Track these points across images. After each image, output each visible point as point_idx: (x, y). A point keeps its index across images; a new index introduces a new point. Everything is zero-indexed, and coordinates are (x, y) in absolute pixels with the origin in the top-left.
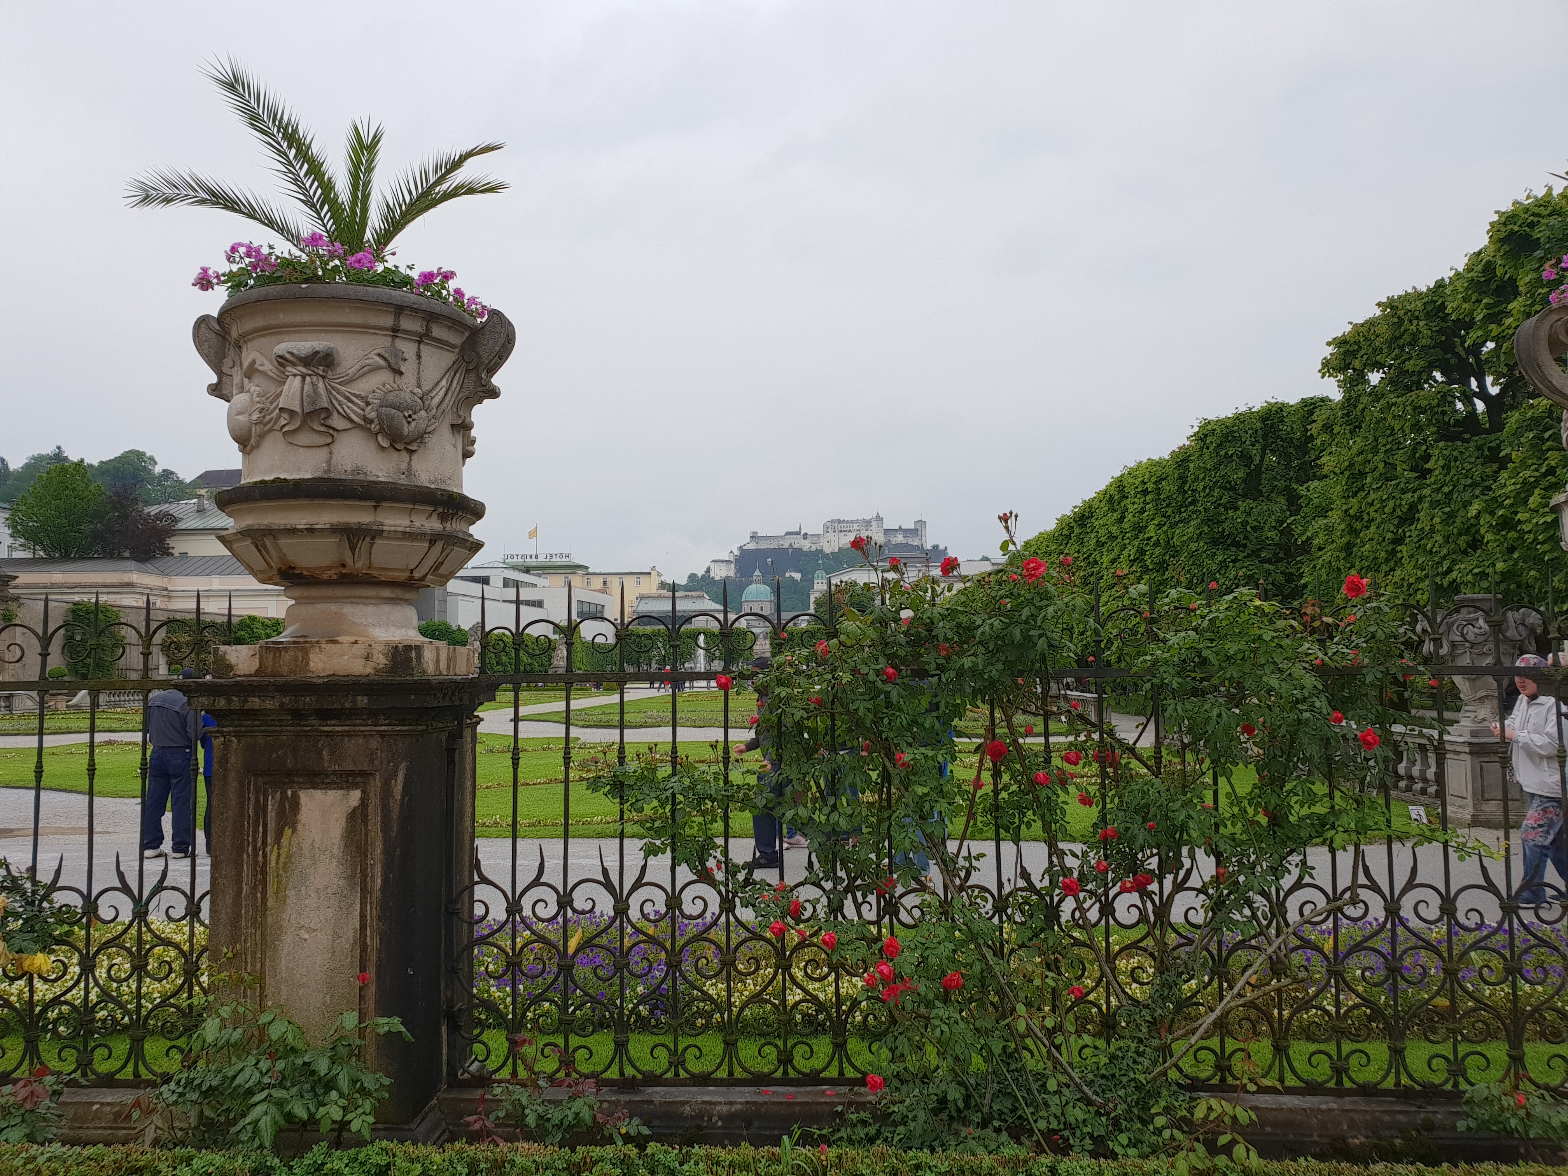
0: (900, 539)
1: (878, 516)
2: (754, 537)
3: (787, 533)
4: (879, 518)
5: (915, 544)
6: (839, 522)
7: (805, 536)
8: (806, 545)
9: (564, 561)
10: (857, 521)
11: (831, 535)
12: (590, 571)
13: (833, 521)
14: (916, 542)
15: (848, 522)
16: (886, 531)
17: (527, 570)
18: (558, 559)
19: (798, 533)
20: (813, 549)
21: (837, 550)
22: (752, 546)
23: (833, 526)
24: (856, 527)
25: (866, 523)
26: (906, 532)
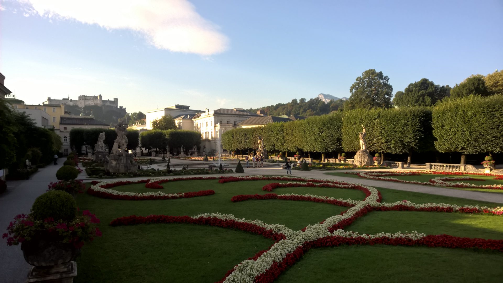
0: (108, 104)
1: (100, 95)
2: (49, 99)
3: (63, 99)
4: (101, 97)
6: (85, 96)
7: (71, 100)
8: (71, 104)
10: (92, 97)
11: (81, 101)
12: (25, 104)
13: (82, 96)
14: (114, 105)
15: (88, 96)
16: (103, 101)
19: (68, 99)
20: (74, 105)
21: (84, 106)
23: (83, 98)
24: (92, 99)
25: (95, 98)
26: (111, 102)
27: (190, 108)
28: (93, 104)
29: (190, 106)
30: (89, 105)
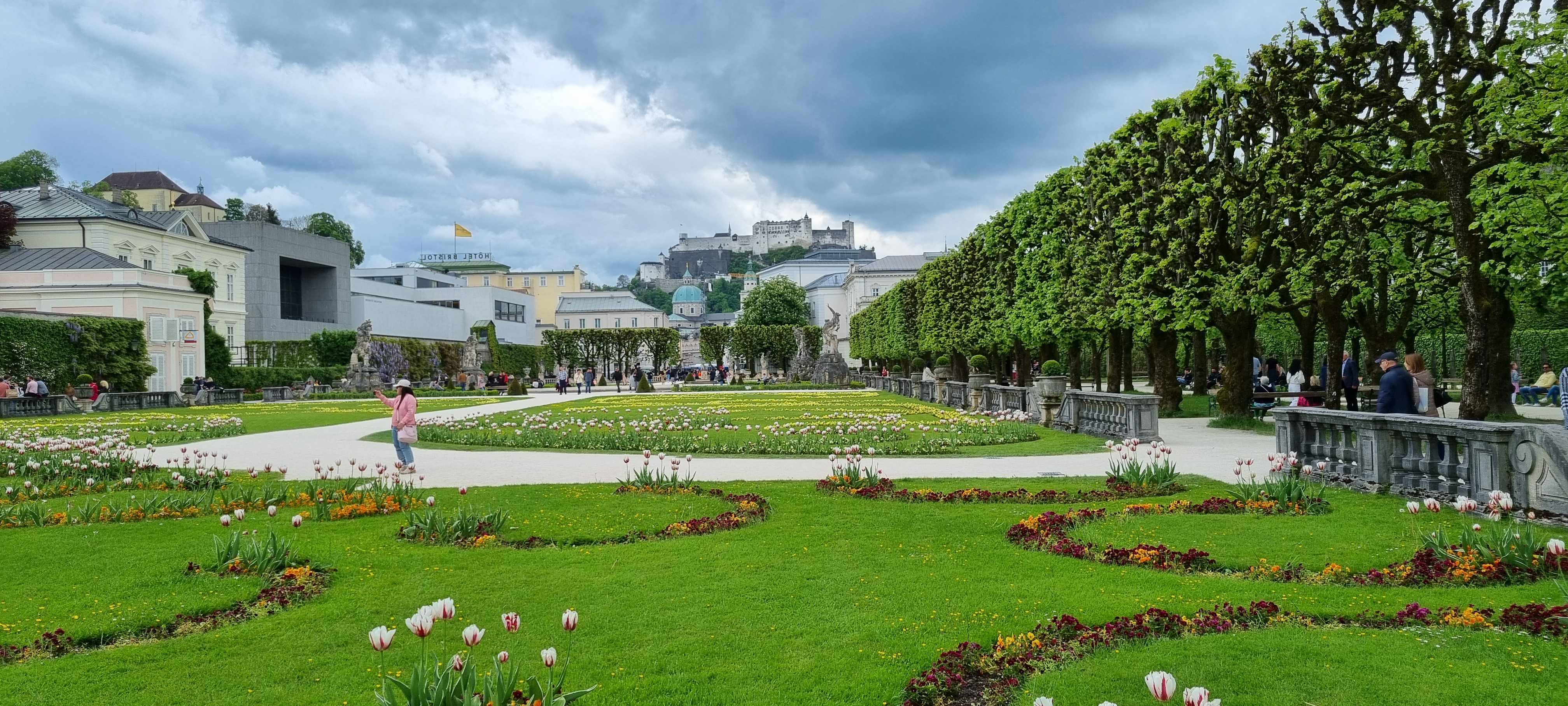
0: (828, 240)
1: (806, 217)
3: (717, 235)
4: (807, 220)
6: (768, 223)
7: (735, 238)
8: (735, 247)
9: (484, 261)
11: (760, 236)
12: (511, 271)
14: (844, 243)
15: (776, 223)
16: (815, 232)
17: (446, 271)
18: (478, 259)
20: (743, 251)
22: (681, 248)
23: (763, 228)
24: (785, 228)
25: (795, 224)
26: (835, 233)
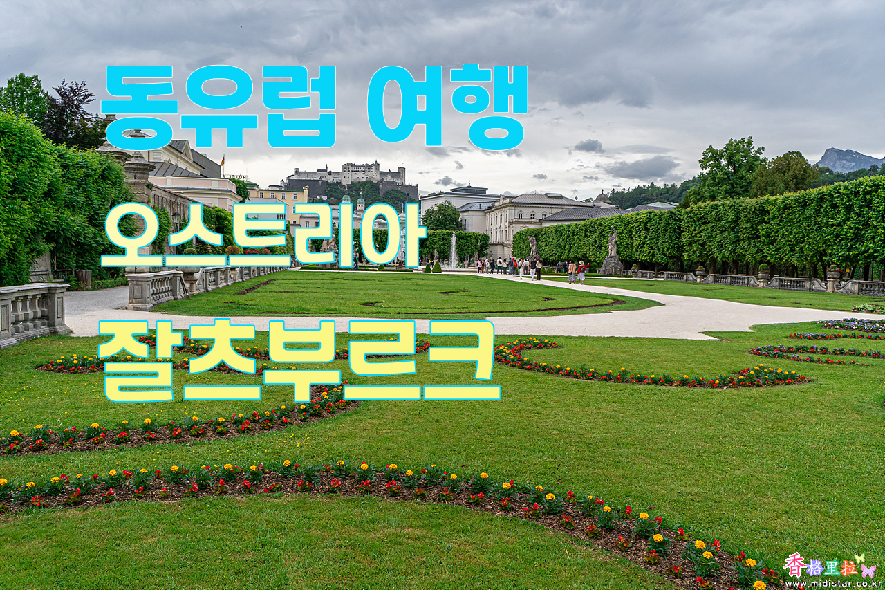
0: (389, 178)
1: (376, 162)
3: (318, 171)
4: (377, 165)
5: (398, 181)
6: (352, 165)
7: (330, 173)
8: (330, 179)
10: (363, 165)
11: (346, 173)
12: (260, 187)
15: (357, 165)
16: (381, 172)
20: (335, 181)
21: (350, 183)
22: (295, 178)
23: (348, 168)
24: (362, 169)
25: (369, 167)
26: (393, 174)
27: (487, 192)
28: (364, 180)
29: (487, 189)
30: (358, 180)
